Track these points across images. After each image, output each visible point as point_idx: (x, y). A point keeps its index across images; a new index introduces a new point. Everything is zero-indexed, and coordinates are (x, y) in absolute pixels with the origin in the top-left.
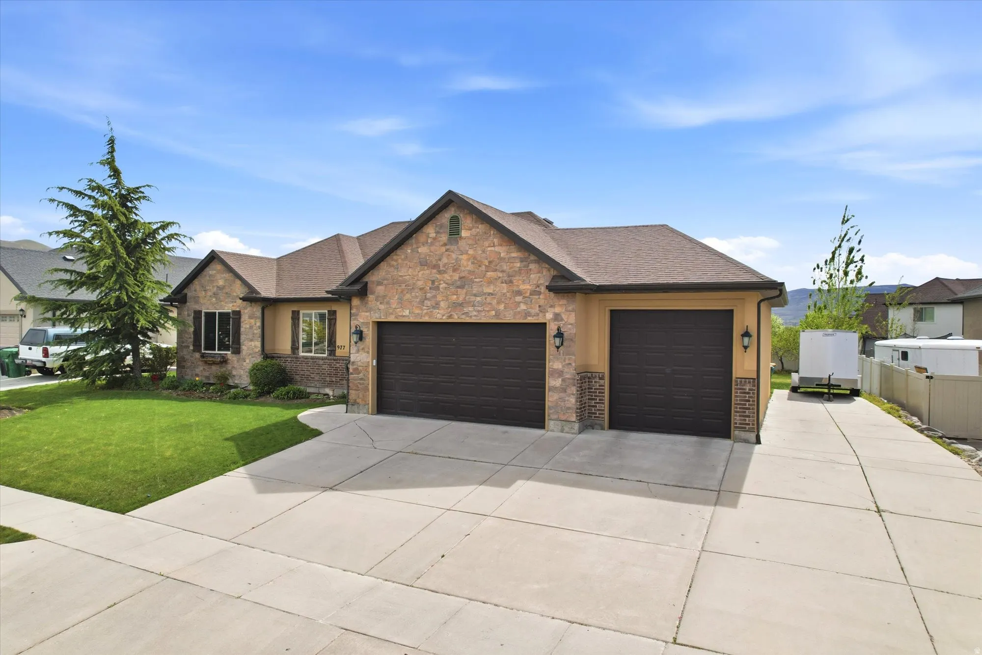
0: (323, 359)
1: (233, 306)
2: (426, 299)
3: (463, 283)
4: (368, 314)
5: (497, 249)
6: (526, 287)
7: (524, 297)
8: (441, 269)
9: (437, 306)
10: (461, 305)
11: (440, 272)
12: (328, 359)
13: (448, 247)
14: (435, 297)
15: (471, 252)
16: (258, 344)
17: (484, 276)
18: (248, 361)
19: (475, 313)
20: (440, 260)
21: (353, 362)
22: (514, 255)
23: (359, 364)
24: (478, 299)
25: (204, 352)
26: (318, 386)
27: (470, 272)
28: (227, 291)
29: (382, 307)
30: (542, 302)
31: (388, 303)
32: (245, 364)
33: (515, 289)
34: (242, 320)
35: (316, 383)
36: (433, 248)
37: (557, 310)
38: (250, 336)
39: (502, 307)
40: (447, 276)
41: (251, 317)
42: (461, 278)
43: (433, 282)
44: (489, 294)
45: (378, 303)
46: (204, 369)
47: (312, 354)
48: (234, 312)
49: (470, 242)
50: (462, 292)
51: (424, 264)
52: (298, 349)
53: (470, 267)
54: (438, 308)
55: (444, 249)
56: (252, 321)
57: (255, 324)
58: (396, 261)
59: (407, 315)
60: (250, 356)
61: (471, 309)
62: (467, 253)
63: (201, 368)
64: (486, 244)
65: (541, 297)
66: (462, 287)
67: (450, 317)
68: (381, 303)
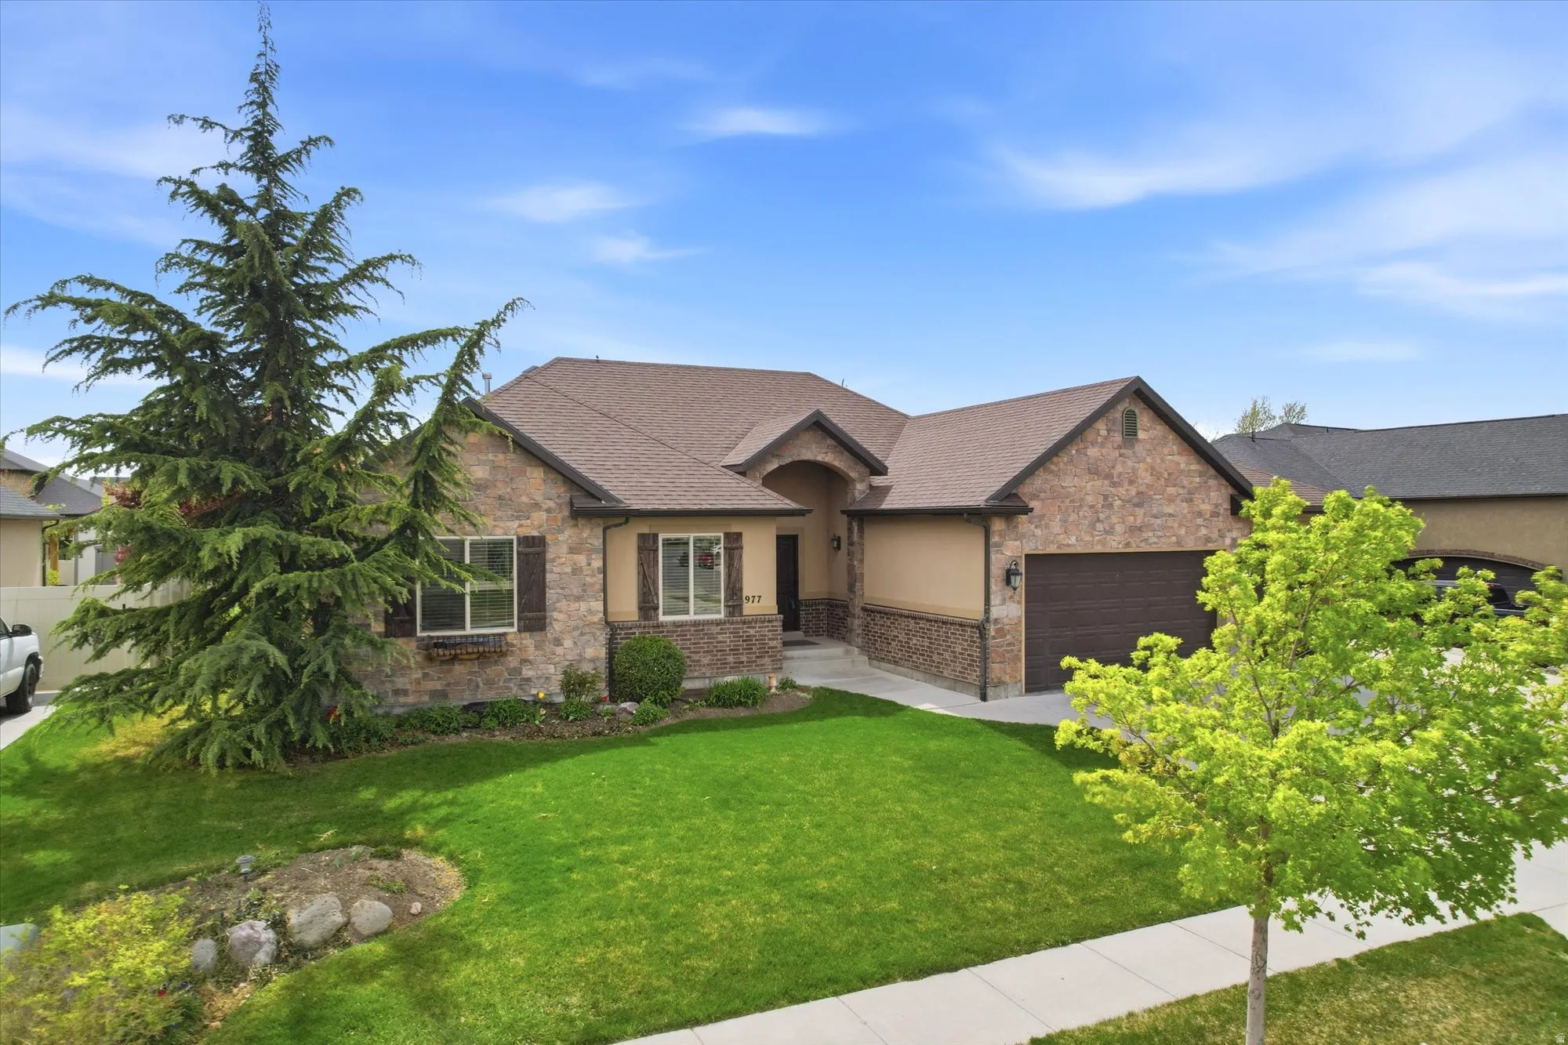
0: (718, 623)
1: (520, 526)
2: (1098, 520)
3: (1141, 500)
4: (1018, 543)
5: (1177, 458)
6: (1206, 508)
7: (1205, 519)
8: (1116, 480)
9: (1110, 531)
10: (1140, 529)
11: (1114, 485)
12: (732, 623)
13: (1122, 451)
14: (1108, 517)
15: (1149, 460)
16: (598, 606)
17: (1164, 491)
18: (568, 643)
19: (1155, 540)
20: (1113, 467)
21: (996, 620)
22: (1193, 467)
23: (1006, 621)
24: (1159, 521)
25: (425, 634)
26: (708, 675)
27: (1149, 487)
28: (500, 493)
29: (1038, 532)
30: (1221, 526)
31: (1047, 526)
32: (559, 650)
33: (1196, 509)
34: (549, 556)
35: (703, 670)
36: (1104, 451)
37: (1235, 534)
38: (576, 591)
39: (1183, 531)
40: (1122, 491)
41: (573, 550)
42: (1139, 493)
43: (1106, 497)
44: (1170, 515)
45: (1033, 527)
46: (425, 675)
47: (691, 617)
48: (525, 541)
49: (1148, 446)
50: (1140, 512)
51: (1093, 471)
52: (656, 608)
53: (1148, 479)
54: (1112, 533)
55: (1117, 453)
56: (581, 559)
57: (589, 564)
58: (1056, 465)
59: (1075, 542)
60: (576, 633)
61: (1150, 534)
62: (1144, 461)
63: (418, 675)
64: (1166, 450)
65: (1221, 519)
66: (1139, 505)
67: (1128, 545)
68: (1036, 527)
